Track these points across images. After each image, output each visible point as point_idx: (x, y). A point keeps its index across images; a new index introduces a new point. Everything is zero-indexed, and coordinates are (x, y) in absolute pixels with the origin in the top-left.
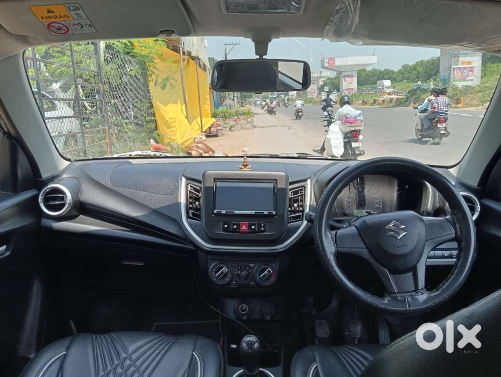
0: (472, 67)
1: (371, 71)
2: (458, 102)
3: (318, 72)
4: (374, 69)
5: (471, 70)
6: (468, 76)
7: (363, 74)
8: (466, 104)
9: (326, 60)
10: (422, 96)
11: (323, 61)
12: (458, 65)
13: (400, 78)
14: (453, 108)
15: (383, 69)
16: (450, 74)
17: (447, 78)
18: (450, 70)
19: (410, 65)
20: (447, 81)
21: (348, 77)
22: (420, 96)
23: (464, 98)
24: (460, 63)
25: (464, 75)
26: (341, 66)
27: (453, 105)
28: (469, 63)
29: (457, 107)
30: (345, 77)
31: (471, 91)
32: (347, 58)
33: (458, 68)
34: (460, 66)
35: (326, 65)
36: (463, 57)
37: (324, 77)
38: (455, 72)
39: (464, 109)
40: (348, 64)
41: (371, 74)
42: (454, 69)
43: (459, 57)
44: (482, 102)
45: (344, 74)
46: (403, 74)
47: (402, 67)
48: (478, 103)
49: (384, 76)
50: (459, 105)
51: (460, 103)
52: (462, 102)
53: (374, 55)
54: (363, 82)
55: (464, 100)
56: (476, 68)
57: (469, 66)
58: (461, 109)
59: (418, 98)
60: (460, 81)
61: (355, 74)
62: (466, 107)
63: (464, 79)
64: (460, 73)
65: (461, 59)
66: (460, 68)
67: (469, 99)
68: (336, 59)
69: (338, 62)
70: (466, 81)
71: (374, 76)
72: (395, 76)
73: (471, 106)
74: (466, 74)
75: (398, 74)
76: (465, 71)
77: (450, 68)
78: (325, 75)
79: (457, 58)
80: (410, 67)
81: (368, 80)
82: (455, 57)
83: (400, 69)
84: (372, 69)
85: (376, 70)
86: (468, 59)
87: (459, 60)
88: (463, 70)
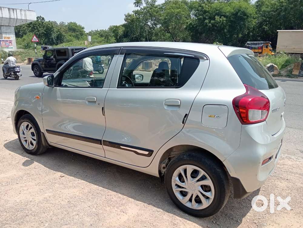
0: (11, 40)
5: (11, 42)
6: (9, 45)
12: (2, 39)
24: (3, 38)
28: (8, 38)
34: (3, 39)
38: (1, 43)
43: (2, 34)
44: (22, 60)
48: (20, 61)
56: (13, 41)
57: (9, 40)
60: (5, 48)
63: (7, 47)
64: (4, 44)
65: (4, 35)
66: (4, 41)
74: (8, 44)
76: (7, 42)
86: (8, 36)
87: (2, 36)
88: (6, 42)
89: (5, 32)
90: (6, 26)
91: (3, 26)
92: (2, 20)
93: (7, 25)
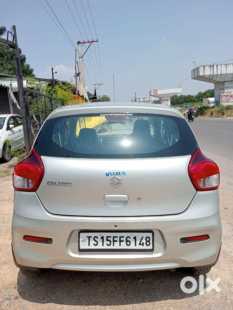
0: (232, 95)
1: (180, 96)
2: (223, 114)
3: (148, 98)
4: (181, 95)
6: (230, 99)
7: (175, 98)
8: (228, 115)
9: (152, 91)
10: (205, 111)
11: (150, 92)
12: (224, 94)
13: (197, 100)
14: (221, 117)
15: (186, 95)
16: (220, 98)
17: (219, 101)
18: (220, 97)
19: (203, 92)
20: (219, 103)
21: (165, 101)
22: (204, 111)
23: (226, 112)
25: (228, 99)
26: (161, 95)
27: (221, 116)
28: (230, 92)
29: (223, 117)
30: (163, 101)
31: (231, 108)
32: (165, 90)
33: (224, 95)
34: (225, 94)
35: (152, 94)
36: (226, 89)
37: (151, 101)
38: (223, 98)
39: (226, 118)
40: (164, 93)
41: (180, 98)
42: (222, 96)
43: (224, 89)
45: (163, 99)
46: (199, 98)
47: (198, 94)
49: (187, 99)
50: (224, 116)
51: (225, 115)
52: (226, 114)
53: (180, 88)
54: (175, 103)
55: (226, 113)
57: (230, 94)
58: (225, 118)
59: (203, 112)
60: (225, 102)
61: (169, 99)
62: (228, 117)
63: (228, 101)
64: (225, 98)
65: (226, 91)
66: (225, 95)
67: (229, 112)
68: (158, 91)
69: (159, 92)
70: (229, 102)
71: (182, 99)
72: (194, 99)
73: (230, 116)
75: (195, 98)
77: (220, 95)
78: (153, 99)
79: (223, 90)
80: (203, 94)
81: (178, 102)
82: (222, 89)
83: (197, 95)
84: (180, 95)
85: (183, 95)
86: (229, 90)
87: (224, 91)
88: (227, 96)
89: (227, 87)
90: (229, 81)
91: (226, 81)
92: (226, 77)
93: (231, 80)
